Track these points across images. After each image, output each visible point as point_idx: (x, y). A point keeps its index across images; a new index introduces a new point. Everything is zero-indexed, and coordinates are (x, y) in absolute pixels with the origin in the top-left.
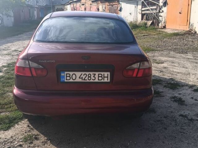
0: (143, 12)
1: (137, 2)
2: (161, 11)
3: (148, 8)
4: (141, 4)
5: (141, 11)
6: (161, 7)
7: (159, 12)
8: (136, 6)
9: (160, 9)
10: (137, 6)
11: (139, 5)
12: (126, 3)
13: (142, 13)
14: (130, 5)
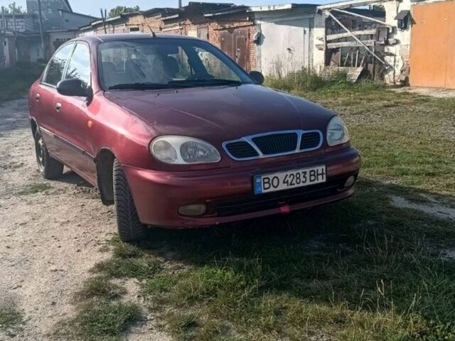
0: (329, 45)
1: (312, 20)
2: (391, 41)
3: (349, 34)
4: (324, 24)
5: (322, 43)
6: (391, 31)
7: (387, 43)
8: (307, 29)
9: (389, 35)
10: (310, 30)
11: (317, 26)
12: (276, 23)
13: (326, 47)
14: (288, 27)
